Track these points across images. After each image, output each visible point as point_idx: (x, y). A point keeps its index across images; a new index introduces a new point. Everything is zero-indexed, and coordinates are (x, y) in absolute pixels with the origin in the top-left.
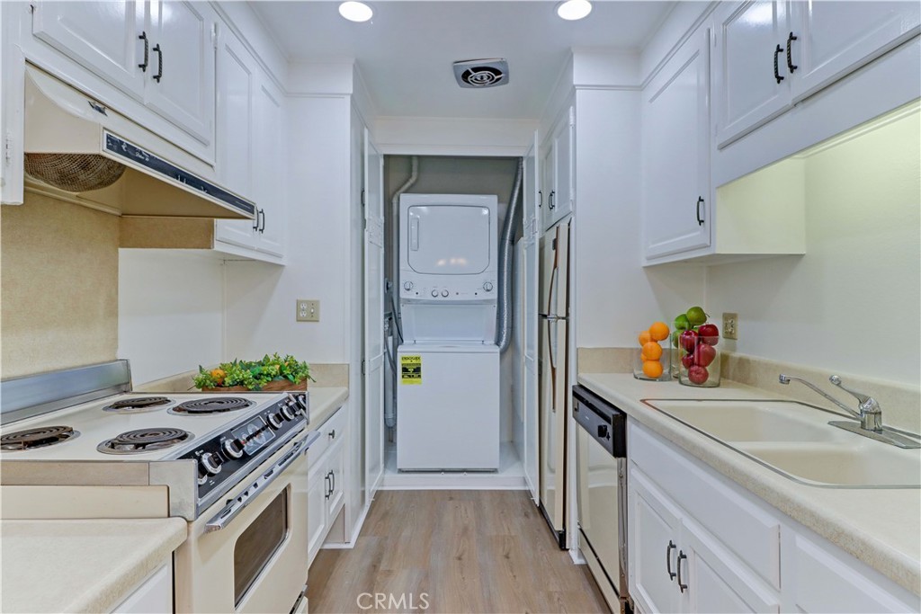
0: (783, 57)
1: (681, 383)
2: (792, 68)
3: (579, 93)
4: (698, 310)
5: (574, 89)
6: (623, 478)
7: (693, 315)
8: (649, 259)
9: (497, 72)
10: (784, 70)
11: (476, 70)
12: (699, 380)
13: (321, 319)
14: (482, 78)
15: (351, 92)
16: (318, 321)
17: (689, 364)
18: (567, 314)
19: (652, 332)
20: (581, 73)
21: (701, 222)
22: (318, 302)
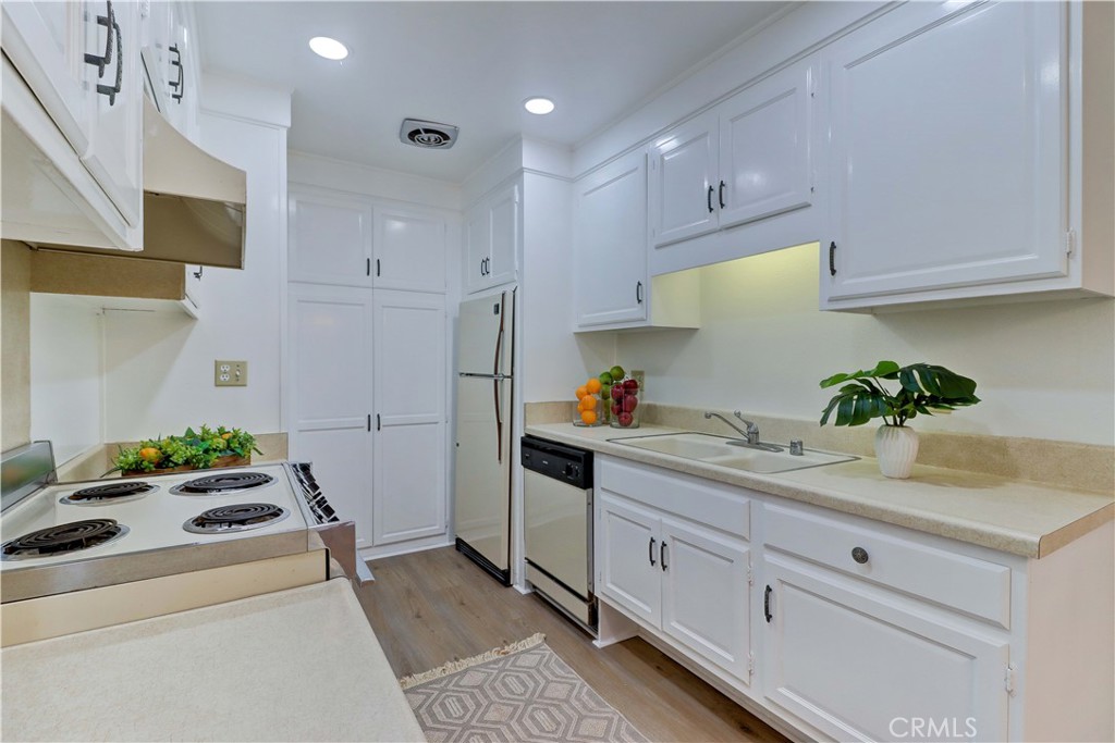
0: (715, 195)
1: (612, 426)
2: (722, 205)
3: (527, 176)
4: (619, 368)
5: (521, 171)
6: (591, 504)
7: (615, 372)
8: (580, 326)
9: (446, 137)
10: (715, 203)
11: (427, 131)
12: (625, 424)
13: (248, 383)
14: (429, 139)
15: (289, 125)
16: (245, 385)
17: (619, 412)
18: (512, 373)
19: (588, 387)
20: (529, 158)
21: (639, 301)
22: (244, 363)
